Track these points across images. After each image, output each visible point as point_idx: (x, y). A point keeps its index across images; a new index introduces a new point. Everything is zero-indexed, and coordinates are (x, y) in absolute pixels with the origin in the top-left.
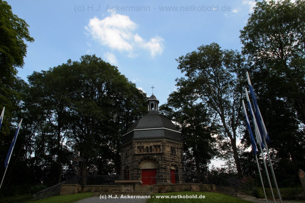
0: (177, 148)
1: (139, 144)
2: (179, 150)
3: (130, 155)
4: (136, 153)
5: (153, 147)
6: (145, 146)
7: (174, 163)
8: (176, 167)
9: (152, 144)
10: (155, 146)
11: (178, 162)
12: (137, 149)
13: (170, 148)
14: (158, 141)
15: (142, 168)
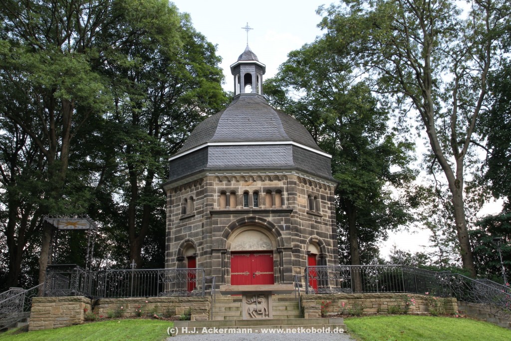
0: (323, 197)
1: (224, 182)
2: (328, 204)
3: (199, 213)
4: (216, 207)
5: (263, 194)
6: (241, 187)
7: (315, 236)
8: (321, 248)
9: (259, 185)
10: (269, 191)
11: (325, 236)
12: (219, 196)
13: (306, 196)
14: (277, 178)
15: (232, 249)
